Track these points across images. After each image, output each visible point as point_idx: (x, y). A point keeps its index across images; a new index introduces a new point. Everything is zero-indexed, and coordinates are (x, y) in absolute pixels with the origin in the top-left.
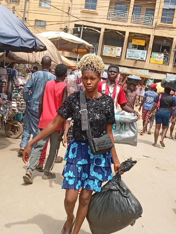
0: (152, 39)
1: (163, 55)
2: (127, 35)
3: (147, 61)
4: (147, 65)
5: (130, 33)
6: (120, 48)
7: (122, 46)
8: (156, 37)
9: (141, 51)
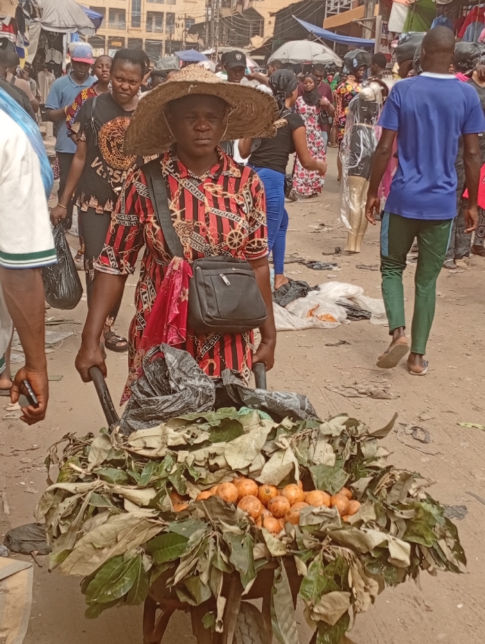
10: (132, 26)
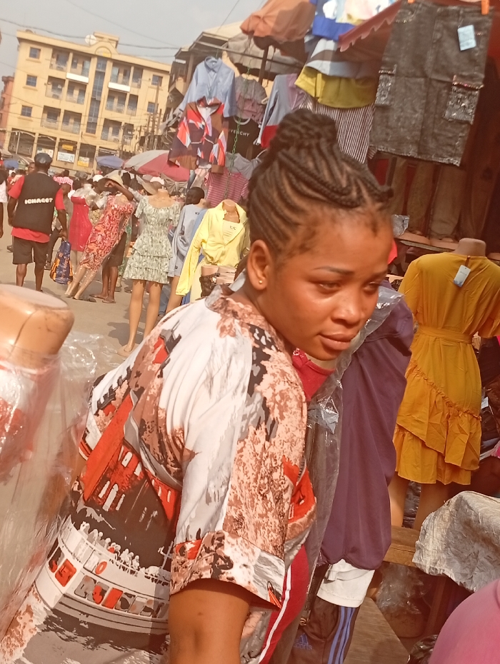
0: (78, 146)
1: (88, 159)
2: (58, 141)
3: (75, 164)
4: (75, 167)
5: (61, 139)
6: (52, 151)
7: (53, 149)
8: (82, 144)
9: (70, 155)
10: (88, 131)
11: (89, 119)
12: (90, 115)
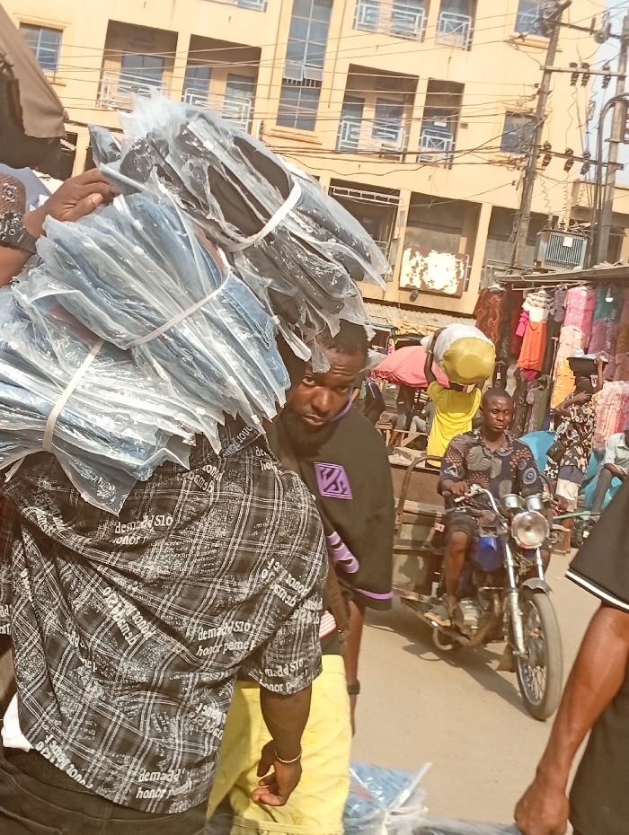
10: (281, 120)
11: (288, 69)
12: (293, 54)
